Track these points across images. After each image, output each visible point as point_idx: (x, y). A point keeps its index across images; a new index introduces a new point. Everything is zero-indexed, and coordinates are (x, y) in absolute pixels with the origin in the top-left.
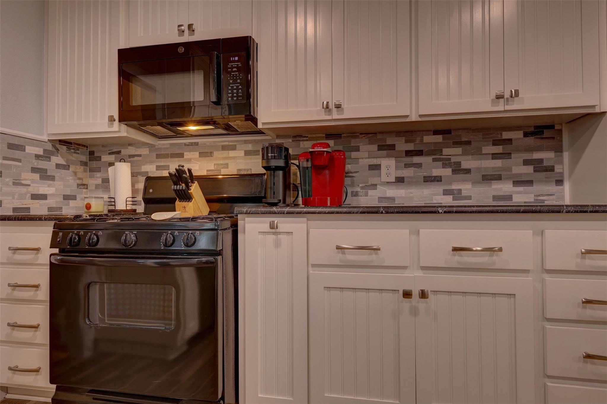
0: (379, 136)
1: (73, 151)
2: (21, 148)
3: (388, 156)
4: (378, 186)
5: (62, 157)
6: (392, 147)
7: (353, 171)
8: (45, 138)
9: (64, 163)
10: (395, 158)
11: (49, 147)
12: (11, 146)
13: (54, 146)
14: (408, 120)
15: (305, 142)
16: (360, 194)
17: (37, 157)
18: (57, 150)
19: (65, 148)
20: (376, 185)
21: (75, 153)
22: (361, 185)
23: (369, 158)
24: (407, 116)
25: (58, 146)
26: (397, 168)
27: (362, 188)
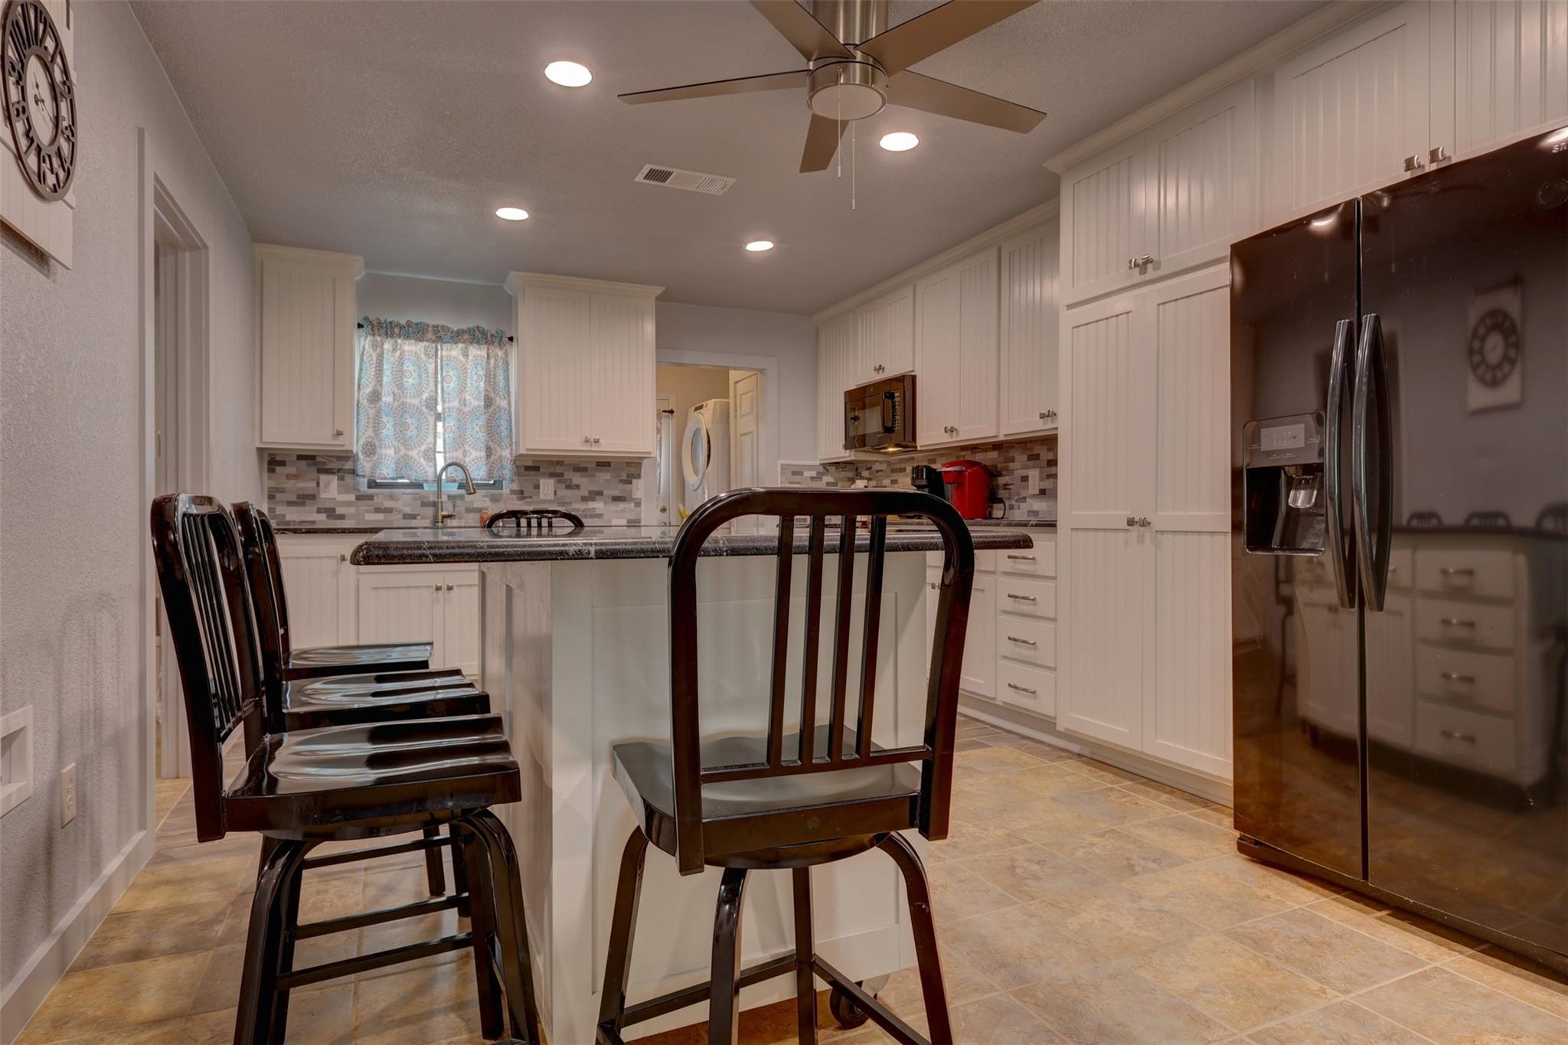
0: (1029, 445)
1: (840, 469)
2: (800, 473)
3: (1035, 467)
4: (1028, 499)
5: (831, 476)
6: (1037, 457)
7: (1010, 483)
8: (818, 463)
9: (834, 481)
10: (1040, 468)
11: (821, 469)
12: (794, 473)
13: (825, 468)
14: (998, 439)
15: (979, 454)
16: (1015, 507)
17: (812, 478)
18: (827, 470)
19: (834, 468)
20: (1025, 498)
21: (843, 471)
22: (1016, 498)
23: (1022, 469)
24: (996, 437)
25: (828, 468)
26: (1041, 479)
27: (1017, 501)
